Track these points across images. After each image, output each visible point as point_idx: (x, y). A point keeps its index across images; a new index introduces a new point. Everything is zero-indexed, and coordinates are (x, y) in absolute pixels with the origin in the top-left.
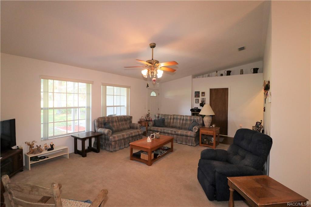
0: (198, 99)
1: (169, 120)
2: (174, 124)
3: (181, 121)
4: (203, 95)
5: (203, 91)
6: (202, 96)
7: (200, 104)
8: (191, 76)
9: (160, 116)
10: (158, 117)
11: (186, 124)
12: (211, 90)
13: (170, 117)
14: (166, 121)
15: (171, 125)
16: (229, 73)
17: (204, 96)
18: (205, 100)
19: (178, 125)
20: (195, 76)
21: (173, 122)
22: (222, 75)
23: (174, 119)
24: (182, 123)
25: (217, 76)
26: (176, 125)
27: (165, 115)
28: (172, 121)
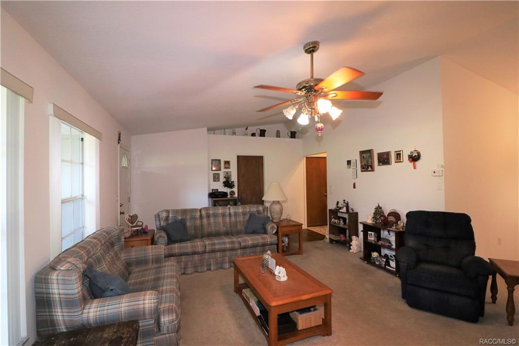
0: (219, 174)
1: (198, 222)
2: (213, 229)
3: (227, 219)
4: (227, 166)
5: (227, 160)
6: (225, 168)
7: (224, 182)
8: (206, 128)
9: (170, 216)
10: (167, 218)
11: (236, 222)
12: (238, 157)
13: (198, 214)
14: (188, 224)
15: (206, 230)
16: (263, 133)
17: (228, 168)
18: (231, 175)
19: (222, 229)
20: (211, 130)
21: (209, 224)
22: (253, 135)
23: (208, 216)
24: (230, 223)
25: (246, 135)
26: (217, 228)
27: (185, 212)
28: (205, 221)
